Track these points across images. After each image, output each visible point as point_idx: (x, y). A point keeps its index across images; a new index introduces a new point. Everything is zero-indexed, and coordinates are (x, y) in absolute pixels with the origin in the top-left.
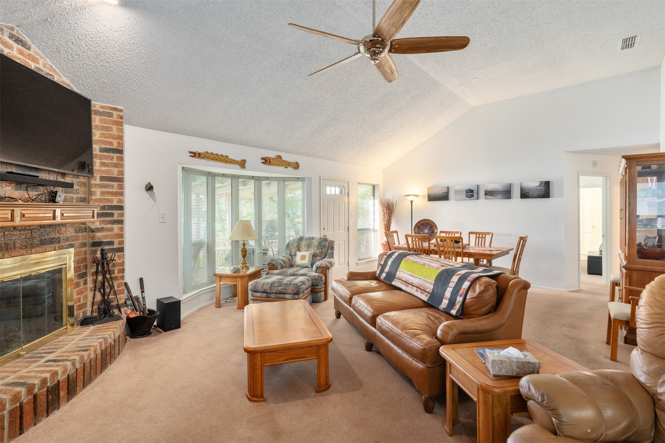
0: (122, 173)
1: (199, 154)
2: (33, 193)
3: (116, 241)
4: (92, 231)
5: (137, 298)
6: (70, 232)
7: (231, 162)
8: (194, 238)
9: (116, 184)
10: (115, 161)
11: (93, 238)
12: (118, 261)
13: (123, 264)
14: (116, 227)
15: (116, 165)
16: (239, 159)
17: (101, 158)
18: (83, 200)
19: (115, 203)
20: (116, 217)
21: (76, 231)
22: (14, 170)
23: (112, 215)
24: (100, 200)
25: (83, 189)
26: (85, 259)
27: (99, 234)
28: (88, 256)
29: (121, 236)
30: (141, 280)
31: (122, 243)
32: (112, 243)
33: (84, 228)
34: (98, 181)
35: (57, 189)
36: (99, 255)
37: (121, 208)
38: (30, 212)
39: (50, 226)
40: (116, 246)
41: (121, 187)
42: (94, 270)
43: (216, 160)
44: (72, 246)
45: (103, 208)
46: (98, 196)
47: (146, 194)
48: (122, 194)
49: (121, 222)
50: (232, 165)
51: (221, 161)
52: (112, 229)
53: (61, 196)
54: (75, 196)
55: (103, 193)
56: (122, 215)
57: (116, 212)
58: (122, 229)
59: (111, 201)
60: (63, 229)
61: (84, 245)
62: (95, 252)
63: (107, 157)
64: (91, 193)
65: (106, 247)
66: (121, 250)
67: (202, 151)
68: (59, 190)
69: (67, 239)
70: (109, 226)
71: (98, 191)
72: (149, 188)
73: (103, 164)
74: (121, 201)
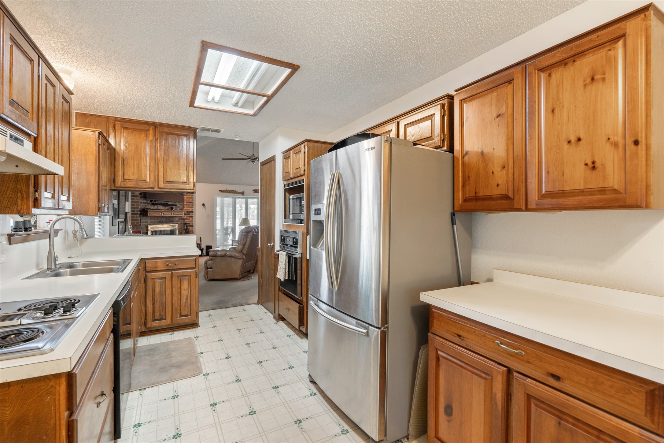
0: (193, 200)
1: (223, 191)
2: (167, 208)
3: (191, 223)
4: (184, 219)
5: (199, 244)
6: (177, 219)
7: (237, 193)
8: (225, 225)
9: (191, 204)
10: (191, 196)
11: (184, 221)
12: (191, 229)
13: (193, 231)
14: (191, 218)
15: (191, 198)
16: (241, 191)
17: (187, 195)
18: (181, 209)
19: (191, 211)
20: (191, 215)
21: (179, 219)
22: (163, 202)
23: (190, 214)
24: (186, 209)
25: (181, 206)
26: (182, 228)
27: (186, 221)
28: (183, 228)
29: (193, 221)
30: (201, 238)
31: (193, 224)
32: (189, 224)
33: (181, 218)
34: (186, 203)
35: (173, 207)
36: (186, 227)
37: (193, 212)
38: (165, 213)
39: (169, 217)
40: (191, 225)
41: (193, 205)
42: (184, 232)
43: (230, 193)
44: (177, 223)
45: (187, 212)
46: (186, 208)
47: (203, 207)
48: (193, 207)
49: (192, 217)
50: (238, 194)
51: (232, 193)
52: (190, 219)
53: (174, 208)
54: (179, 208)
55: (187, 207)
56: (193, 214)
57: (191, 213)
58: (193, 219)
59: (190, 210)
60: (175, 218)
61: (181, 224)
62: (185, 226)
63: (188, 195)
64: (184, 207)
65: (188, 225)
66: (192, 226)
67: (224, 189)
68: (174, 207)
69: (176, 221)
70: (189, 218)
71: (186, 206)
72: (204, 205)
73: (187, 198)
74: (193, 210)
